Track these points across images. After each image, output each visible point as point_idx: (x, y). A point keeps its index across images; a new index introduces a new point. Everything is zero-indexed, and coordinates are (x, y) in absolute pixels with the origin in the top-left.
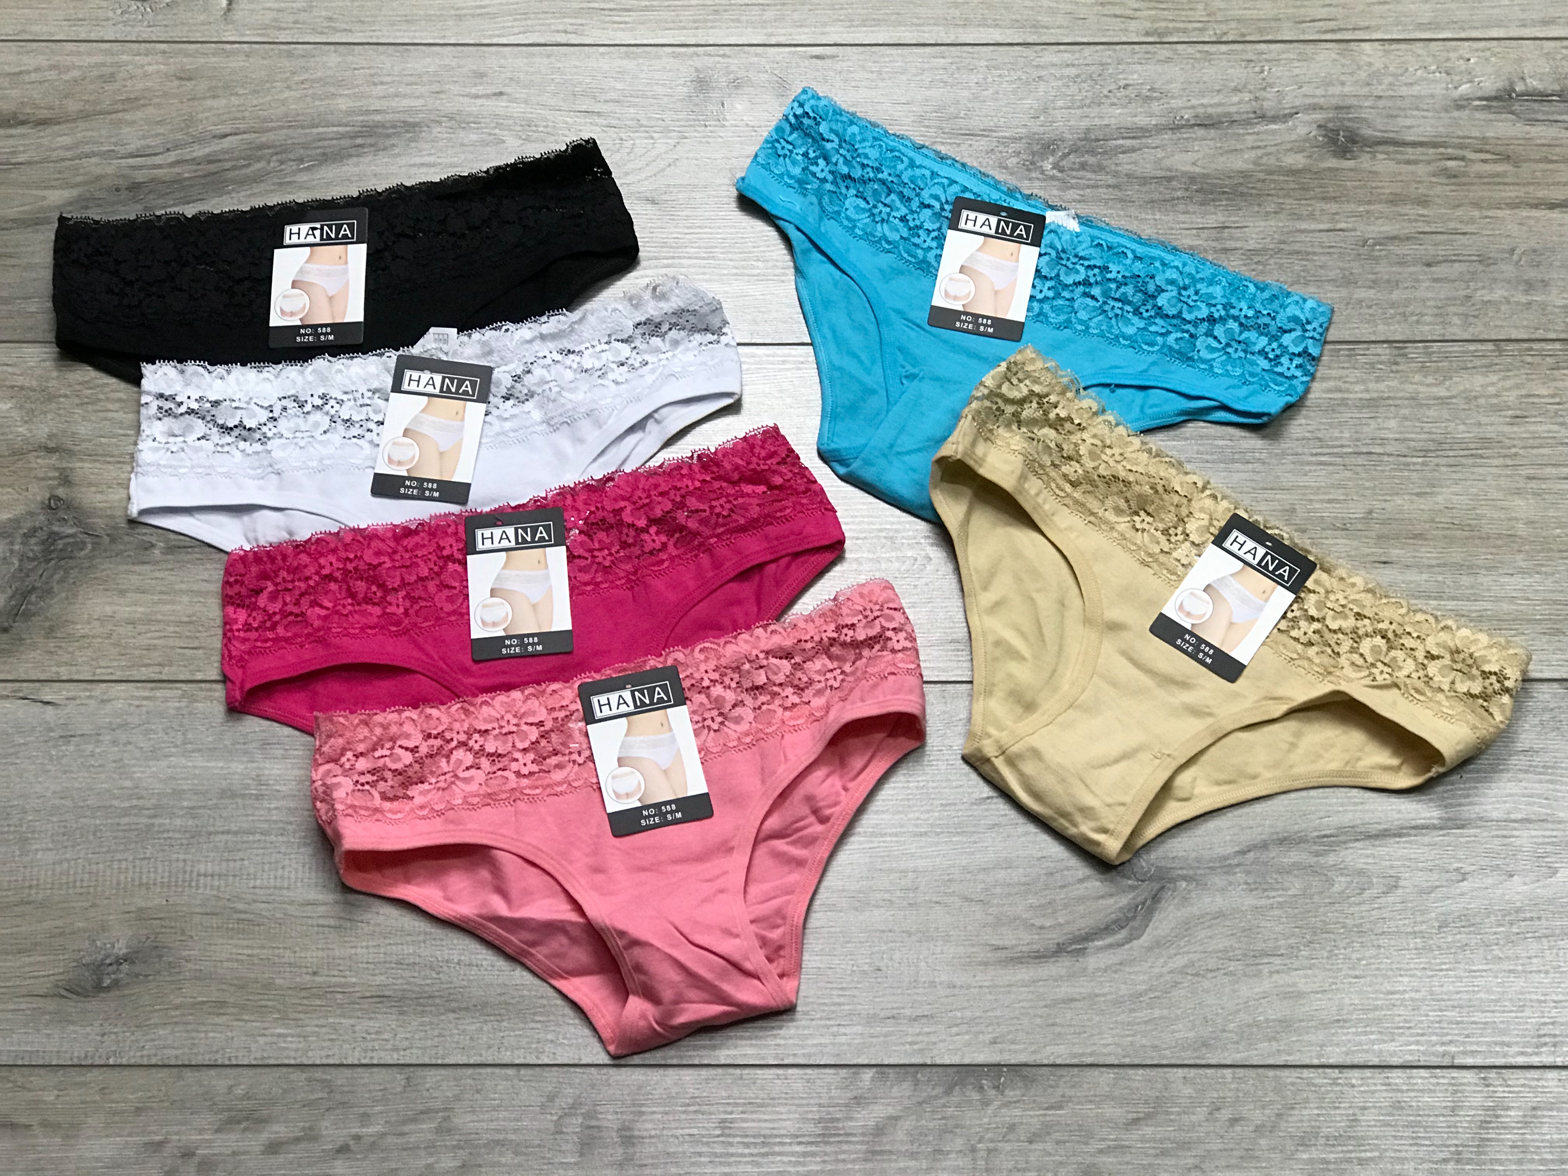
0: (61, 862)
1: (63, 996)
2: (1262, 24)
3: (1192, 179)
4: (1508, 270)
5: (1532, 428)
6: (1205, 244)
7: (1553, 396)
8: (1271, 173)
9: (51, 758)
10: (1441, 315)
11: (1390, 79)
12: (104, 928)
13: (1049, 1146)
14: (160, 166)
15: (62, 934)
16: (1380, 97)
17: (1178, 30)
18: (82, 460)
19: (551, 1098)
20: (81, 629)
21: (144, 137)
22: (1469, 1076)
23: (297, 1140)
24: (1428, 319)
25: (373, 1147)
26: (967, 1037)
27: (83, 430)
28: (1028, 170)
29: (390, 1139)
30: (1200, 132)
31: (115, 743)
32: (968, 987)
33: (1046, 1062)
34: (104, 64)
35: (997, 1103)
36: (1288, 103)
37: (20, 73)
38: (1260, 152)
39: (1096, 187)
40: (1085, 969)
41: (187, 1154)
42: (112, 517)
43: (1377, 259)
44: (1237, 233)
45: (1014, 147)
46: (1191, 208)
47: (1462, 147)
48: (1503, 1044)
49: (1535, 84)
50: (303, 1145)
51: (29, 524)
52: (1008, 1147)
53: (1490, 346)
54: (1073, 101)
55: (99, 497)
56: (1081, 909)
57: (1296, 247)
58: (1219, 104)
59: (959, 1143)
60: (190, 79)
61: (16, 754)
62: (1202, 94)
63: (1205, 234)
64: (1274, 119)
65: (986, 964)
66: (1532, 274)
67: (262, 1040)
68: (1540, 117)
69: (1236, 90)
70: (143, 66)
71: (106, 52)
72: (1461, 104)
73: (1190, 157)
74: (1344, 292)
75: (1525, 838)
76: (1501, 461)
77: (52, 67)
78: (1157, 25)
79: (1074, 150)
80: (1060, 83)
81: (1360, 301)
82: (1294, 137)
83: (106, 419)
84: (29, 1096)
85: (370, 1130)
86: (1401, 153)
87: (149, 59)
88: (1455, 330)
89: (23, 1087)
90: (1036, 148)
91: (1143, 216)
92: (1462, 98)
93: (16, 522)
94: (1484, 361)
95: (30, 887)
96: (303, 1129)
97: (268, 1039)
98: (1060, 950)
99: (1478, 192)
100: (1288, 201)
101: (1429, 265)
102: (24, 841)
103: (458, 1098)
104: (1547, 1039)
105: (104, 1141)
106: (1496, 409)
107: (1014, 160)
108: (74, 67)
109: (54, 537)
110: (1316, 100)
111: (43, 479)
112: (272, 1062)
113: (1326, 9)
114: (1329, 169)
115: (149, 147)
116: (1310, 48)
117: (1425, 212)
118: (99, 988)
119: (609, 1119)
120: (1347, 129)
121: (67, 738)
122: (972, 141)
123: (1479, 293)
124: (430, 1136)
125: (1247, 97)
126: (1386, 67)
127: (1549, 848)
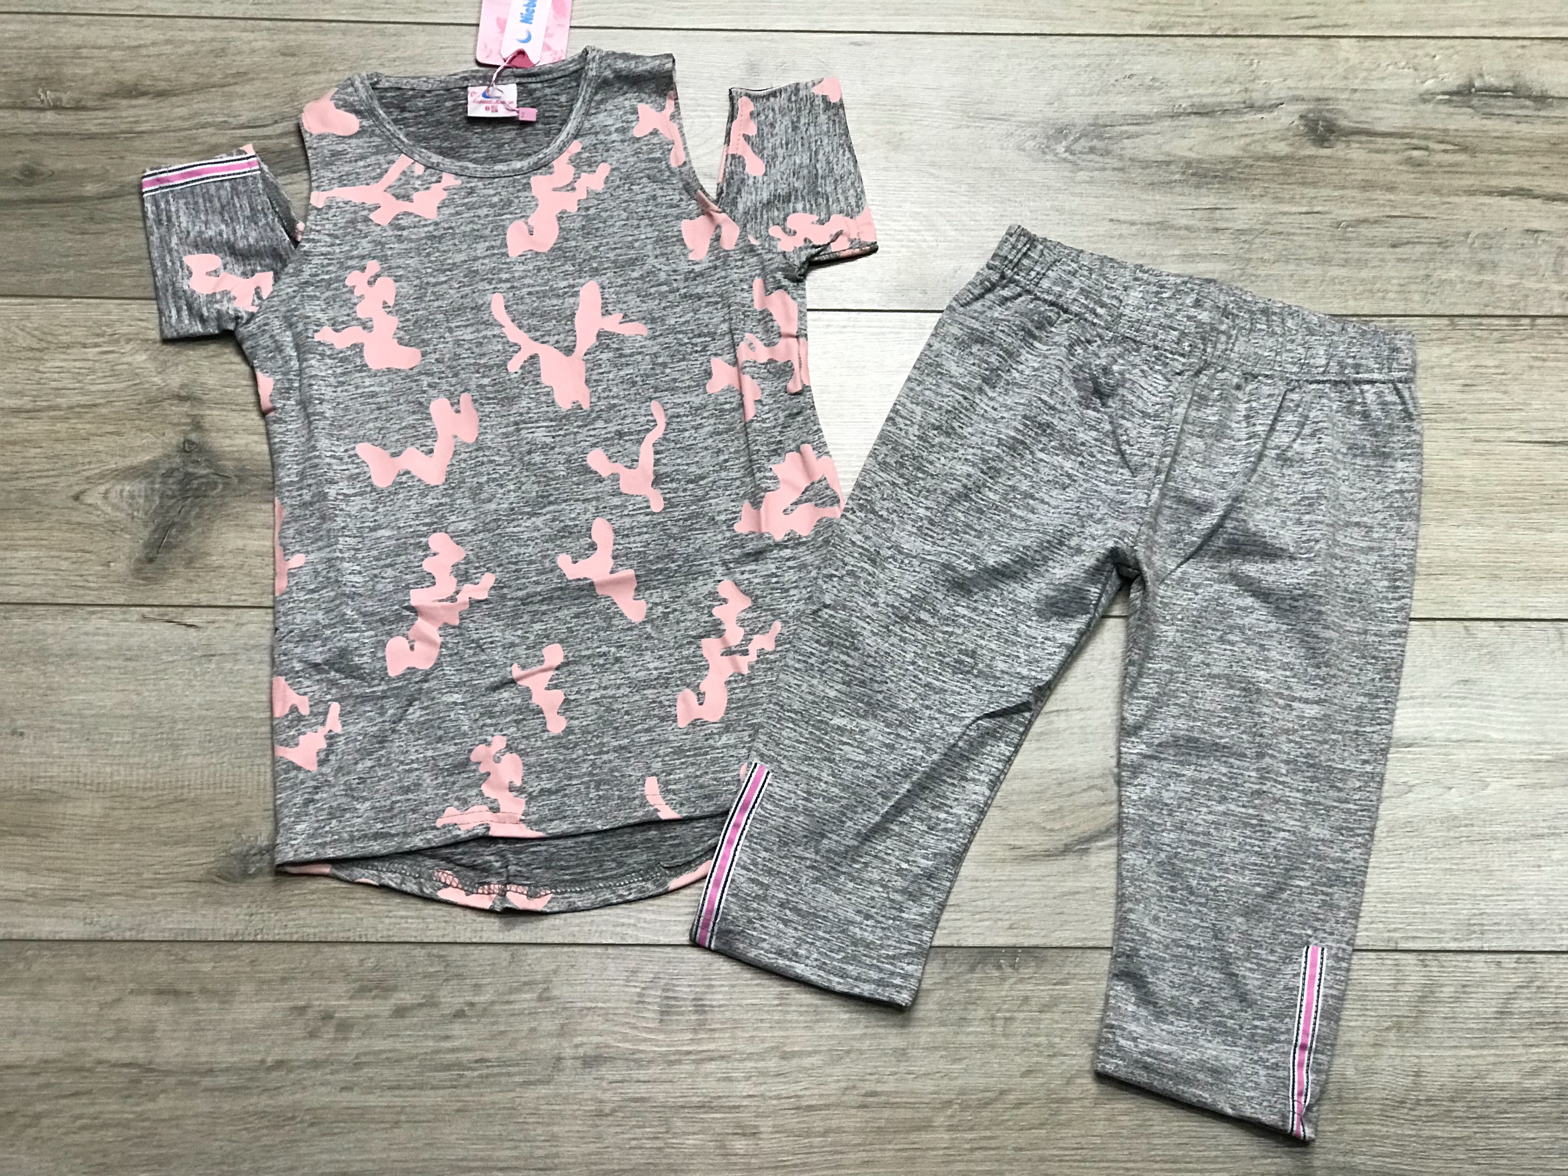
0: (210, 765)
1: (215, 882)
2: (1252, 21)
3: (1189, 164)
4: (1464, 252)
5: (1479, 395)
6: (1199, 224)
7: (1496, 367)
8: (1258, 159)
9: (196, 676)
10: (1403, 291)
11: (1364, 74)
12: (247, 823)
13: (1056, 1016)
14: (269, 137)
15: (211, 828)
16: (1355, 91)
17: (1176, 24)
18: (210, 408)
19: (634, 972)
20: (215, 560)
21: (253, 110)
22: (1411, 958)
23: (421, 1005)
24: (1391, 295)
25: (485, 1012)
26: (987, 923)
27: (212, 380)
28: (1044, 153)
29: (497, 1007)
30: (1196, 120)
31: (250, 661)
32: (989, 881)
33: (1055, 944)
34: (213, 40)
35: (1012, 980)
36: (1274, 94)
37: (139, 46)
38: (1248, 140)
39: (1104, 169)
40: (1086, 867)
41: (327, 1017)
42: (239, 460)
43: (1349, 239)
44: (1227, 214)
45: (1029, 131)
46: (1186, 190)
47: (1426, 138)
48: (1440, 931)
49: (1491, 80)
50: (425, 1010)
51: (167, 466)
52: (1021, 1015)
53: (1445, 321)
54: (1084, 90)
55: (227, 442)
56: (1085, 814)
57: (1279, 228)
58: (1214, 95)
59: (981, 1013)
60: (294, 55)
61: (165, 670)
62: (1198, 84)
63: (1198, 214)
64: (1261, 109)
65: (1004, 861)
66: (1483, 256)
67: (387, 921)
68: (1497, 111)
69: (1228, 81)
70: (250, 42)
71: (216, 28)
72: (1425, 98)
73: (1186, 143)
74: (1319, 270)
75: (1462, 755)
76: (1451, 425)
77: (168, 42)
78: (1159, 19)
79: (1084, 135)
80: (1073, 72)
81: (1333, 279)
82: (1278, 127)
83: (230, 371)
84: (189, 967)
85: (482, 999)
86: (1371, 142)
87: (257, 35)
88: (1415, 306)
89: (184, 960)
90: (1051, 132)
91: (1145, 197)
92: (1427, 92)
93: (154, 463)
94: (1441, 335)
95: (183, 787)
96: (424, 996)
97: (393, 920)
98: (1066, 850)
99: (1439, 181)
100: (1273, 185)
101: (1394, 246)
102: (175, 747)
103: (555, 972)
104: (1476, 928)
105: (255, 1005)
106: (1449, 378)
107: (1031, 143)
108: (187, 42)
109: (189, 477)
110: (1299, 93)
111: (178, 425)
112: (396, 940)
113: (1309, 8)
114: (1309, 156)
115: (258, 119)
116: (1294, 43)
117: (1392, 197)
118: (245, 875)
119: (684, 990)
120: (1325, 120)
121: (209, 656)
122: (992, 124)
123: (1439, 272)
124: (533, 1004)
125: (1237, 88)
126: (1361, 63)
127: (1481, 765)
